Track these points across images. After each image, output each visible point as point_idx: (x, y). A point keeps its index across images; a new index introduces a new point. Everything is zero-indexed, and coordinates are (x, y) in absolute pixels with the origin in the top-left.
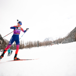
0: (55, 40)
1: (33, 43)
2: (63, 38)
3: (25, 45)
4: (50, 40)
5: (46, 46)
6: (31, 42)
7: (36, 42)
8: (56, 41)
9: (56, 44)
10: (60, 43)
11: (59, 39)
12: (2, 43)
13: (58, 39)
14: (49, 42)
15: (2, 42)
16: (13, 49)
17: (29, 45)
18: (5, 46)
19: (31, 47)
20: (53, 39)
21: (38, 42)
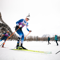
0: (51, 37)
1: (33, 37)
2: (59, 36)
3: (27, 38)
5: (43, 41)
6: (32, 37)
7: (35, 36)
8: (53, 38)
9: (53, 41)
14: (46, 38)
15: (11, 34)
17: (30, 39)
18: (12, 37)
19: (31, 41)
20: (50, 36)
21: (37, 37)
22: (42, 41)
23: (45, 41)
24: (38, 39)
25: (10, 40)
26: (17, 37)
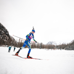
0: (58, 45)
1: (36, 44)
2: (67, 44)
4: (53, 44)
7: (39, 43)
9: (59, 49)
10: (63, 49)
11: (63, 45)
12: (8, 40)
13: (61, 44)
14: (52, 45)
15: (8, 38)
16: (16, 47)
18: (10, 42)
19: (34, 48)
20: (56, 44)
21: (41, 44)
22: (46, 49)
23: (50, 49)
24: (42, 47)
25: (7, 46)
26: (16, 43)
